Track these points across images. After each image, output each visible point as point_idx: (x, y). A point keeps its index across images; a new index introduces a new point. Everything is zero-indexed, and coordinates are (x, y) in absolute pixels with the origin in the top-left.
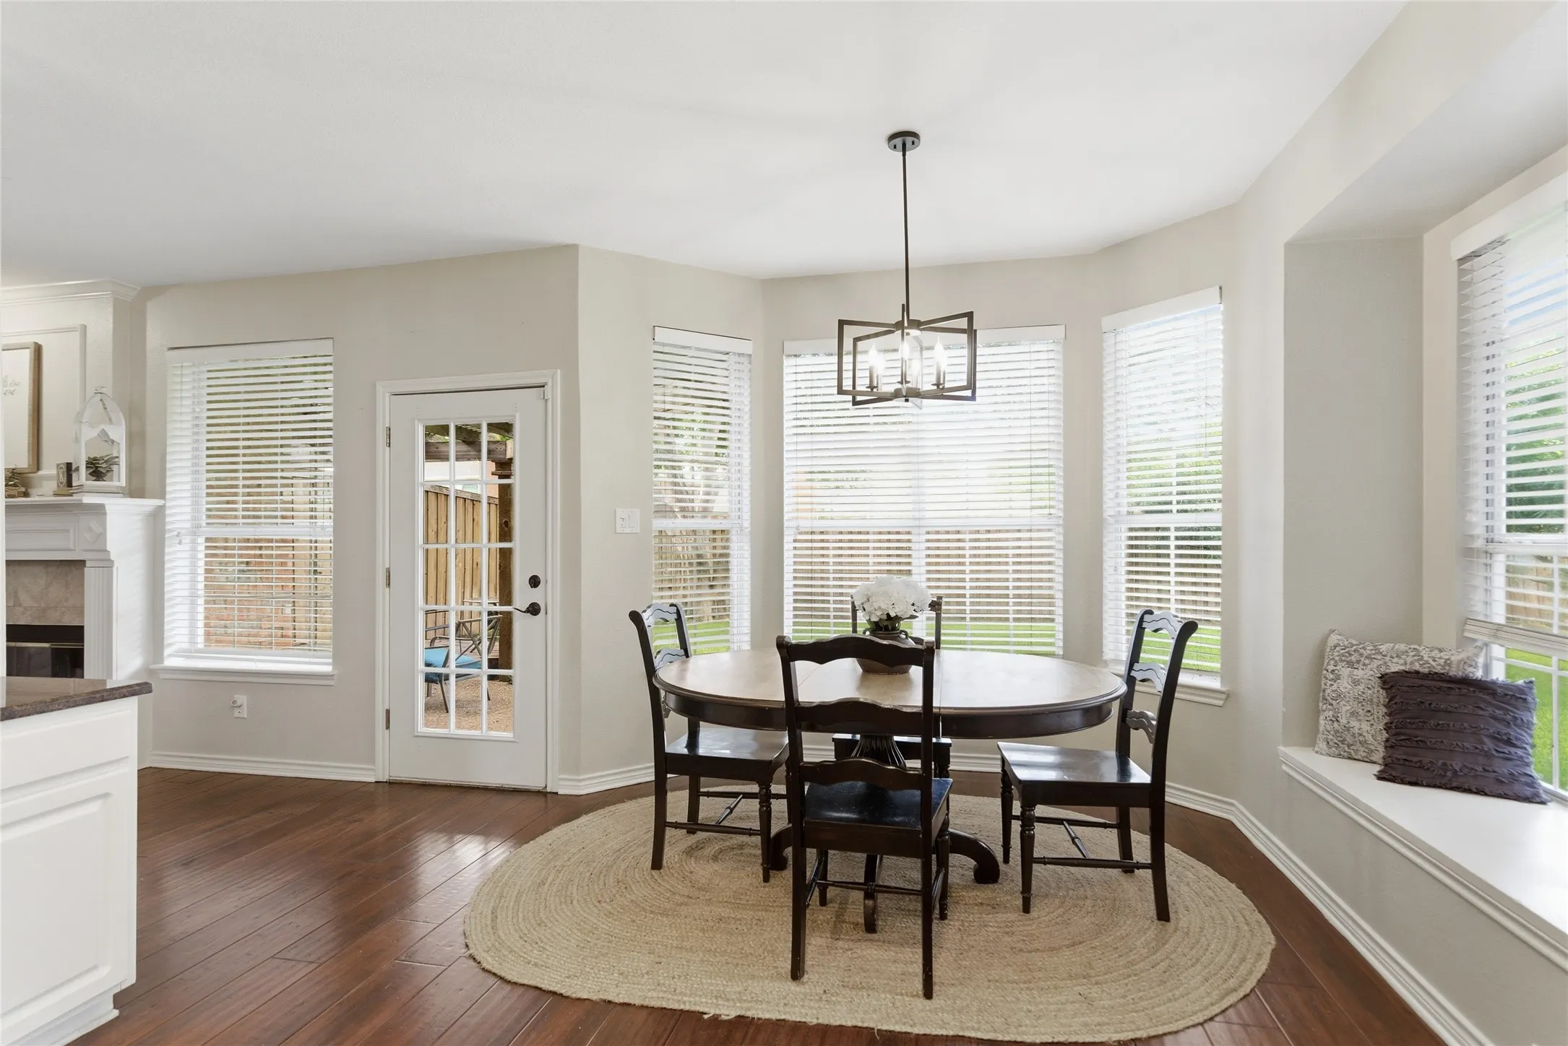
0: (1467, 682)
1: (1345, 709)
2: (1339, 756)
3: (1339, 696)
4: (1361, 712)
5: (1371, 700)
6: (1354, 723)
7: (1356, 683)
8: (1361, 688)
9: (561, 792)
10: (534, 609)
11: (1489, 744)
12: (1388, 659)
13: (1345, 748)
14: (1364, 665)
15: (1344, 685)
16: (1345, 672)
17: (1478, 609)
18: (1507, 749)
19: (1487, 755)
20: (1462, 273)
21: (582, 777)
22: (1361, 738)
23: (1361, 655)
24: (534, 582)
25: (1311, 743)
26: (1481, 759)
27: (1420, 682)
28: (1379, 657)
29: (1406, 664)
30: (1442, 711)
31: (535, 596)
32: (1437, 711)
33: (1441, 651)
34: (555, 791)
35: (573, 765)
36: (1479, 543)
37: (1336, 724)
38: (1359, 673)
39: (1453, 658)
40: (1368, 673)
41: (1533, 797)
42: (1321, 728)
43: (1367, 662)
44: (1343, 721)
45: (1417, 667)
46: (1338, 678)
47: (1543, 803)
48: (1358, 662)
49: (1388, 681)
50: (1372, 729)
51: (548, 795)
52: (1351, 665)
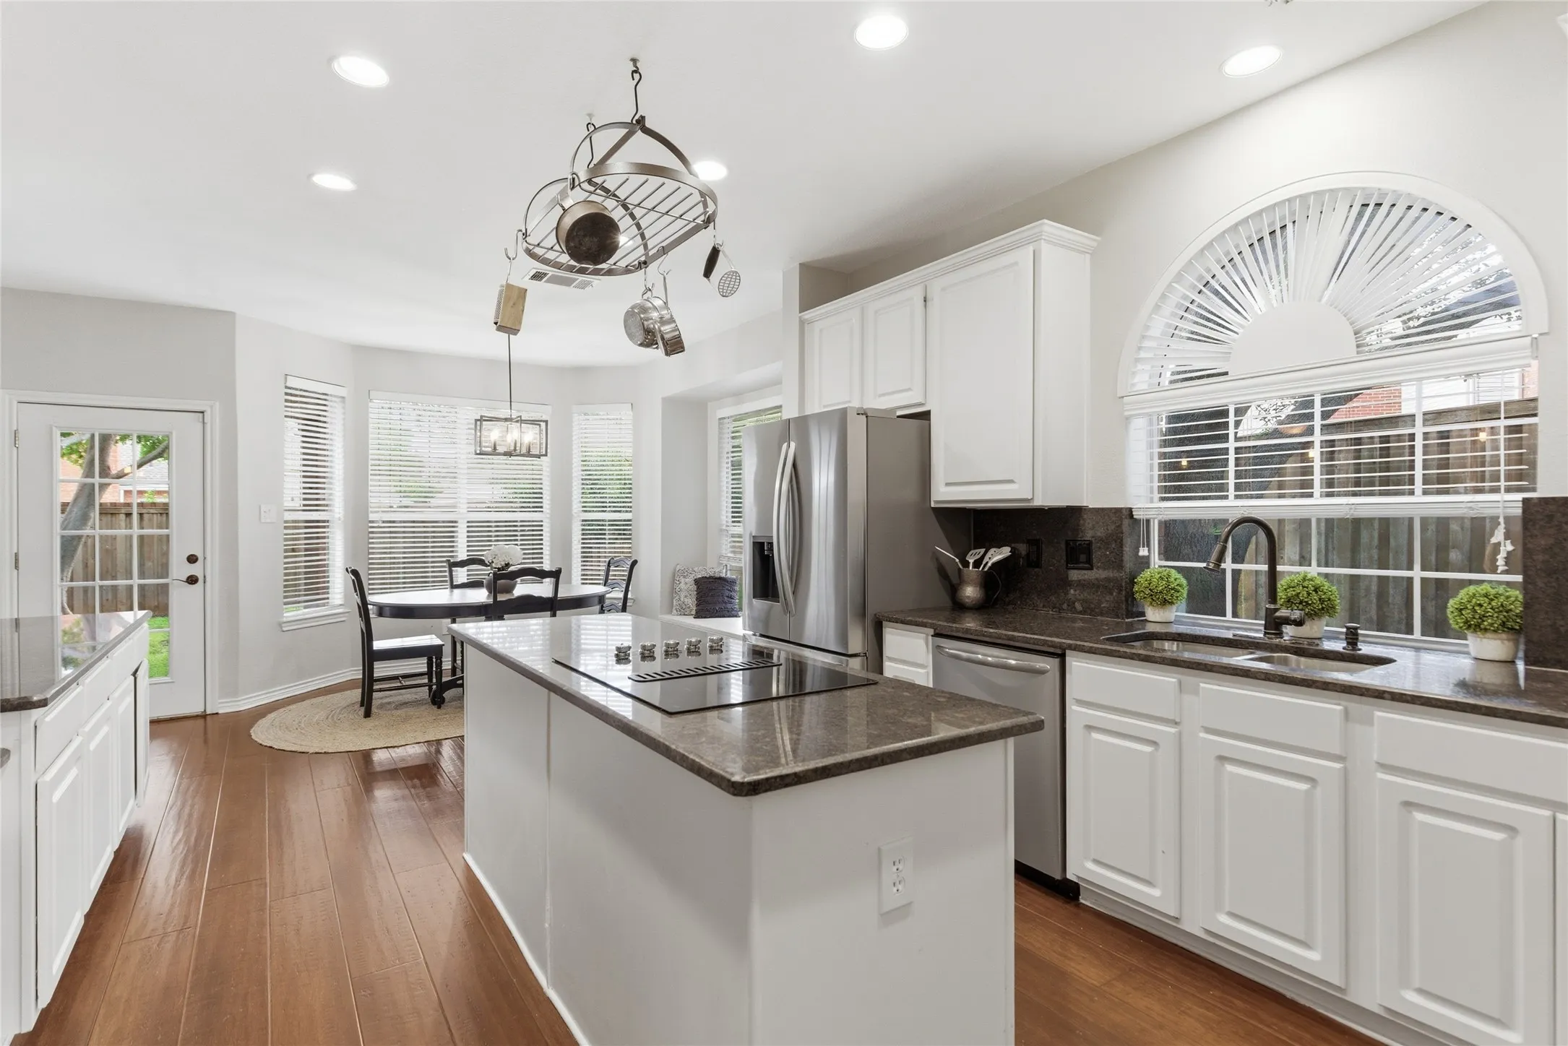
0: (720, 578)
1: (683, 595)
2: (681, 614)
3: (681, 590)
4: (688, 596)
5: (691, 590)
6: (686, 600)
7: (686, 583)
8: (688, 585)
9: (220, 712)
10: (192, 580)
12: (695, 573)
13: (683, 611)
14: (689, 576)
15: (682, 586)
16: (683, 580)
17: (723, 553)
18: (731, 600)
19: (726, 603)
20: (720, 424)
21: (239, 699)
22: (688, 606)
23: (687, 573)
24: (192, 559)
25: (670, 612)
26: (724, 605)
27: (706, 580)
28: (693, 573)
29: (701, 574)
30: (714, 589)
31: (195, 570)
32: (712, 589)
33: (712, 568)
34: (215, 712)
35: (231, 690)
36: (724, 527)
37: (680, 602)
38: (687, 580)
39: (716, 571)
40: (690, 580)
42: (674, 604)
44: (682, 599)
45: (705, 575)
46: (680, 583)
48: (686, 576)
49: (697, 581)
50: (691, 602)
51: (208, 717)
52: (684, 577)
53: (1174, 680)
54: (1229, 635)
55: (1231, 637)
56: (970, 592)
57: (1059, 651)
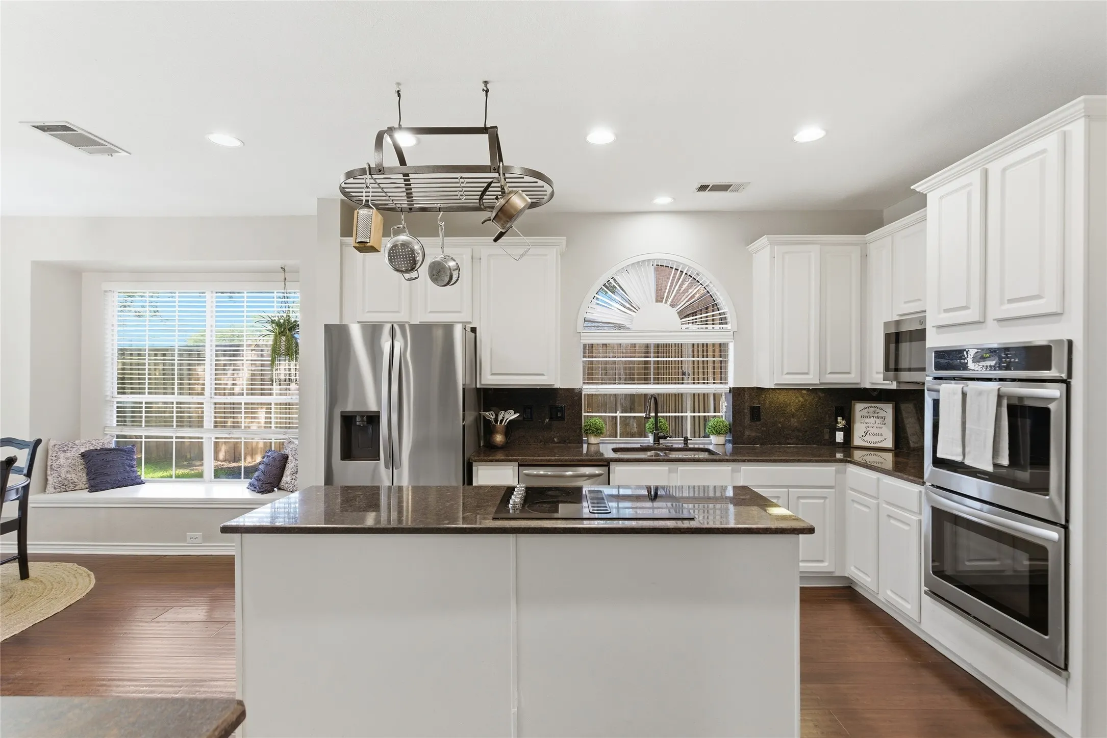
0: (116, 450)
1: (63, 471)
2: (61, 492)
3: (60, 466)
4: (71, 470)
5: (75, 465)
6: (69, 476)
7: (67, 459)
8: (70, 460)
11: (128, 469)
12: (79, 446)
14: (70, 451)
15: (62, 461)
16: (62, 455)
17: (108, 423)
18: (133, 469)
19: (128, 472)
22: (72, 481)
23: (68, 447)
26: (127, 474)
27: (99, 452)
28: (76, 446)
29: (86, 447)
30: (111, 461)
32: (109, 461)
33: (99, 440)
37: (60, 478)
38: (68, 455)
39: (105, 442)
40: (74, 454)
41: (142, 483)
43: (71, 449)
44: (63, 476)
45: (91, 449)
46: (59, 459)
47: (144, 483)
48: (68, 450)
49: (83, 455)
50: (81, 477)
52: (64, 452)
53: (667, 468)
54: (638, 446)
55: (639, 447)
56: (499, 438)
57: (606, 464)
